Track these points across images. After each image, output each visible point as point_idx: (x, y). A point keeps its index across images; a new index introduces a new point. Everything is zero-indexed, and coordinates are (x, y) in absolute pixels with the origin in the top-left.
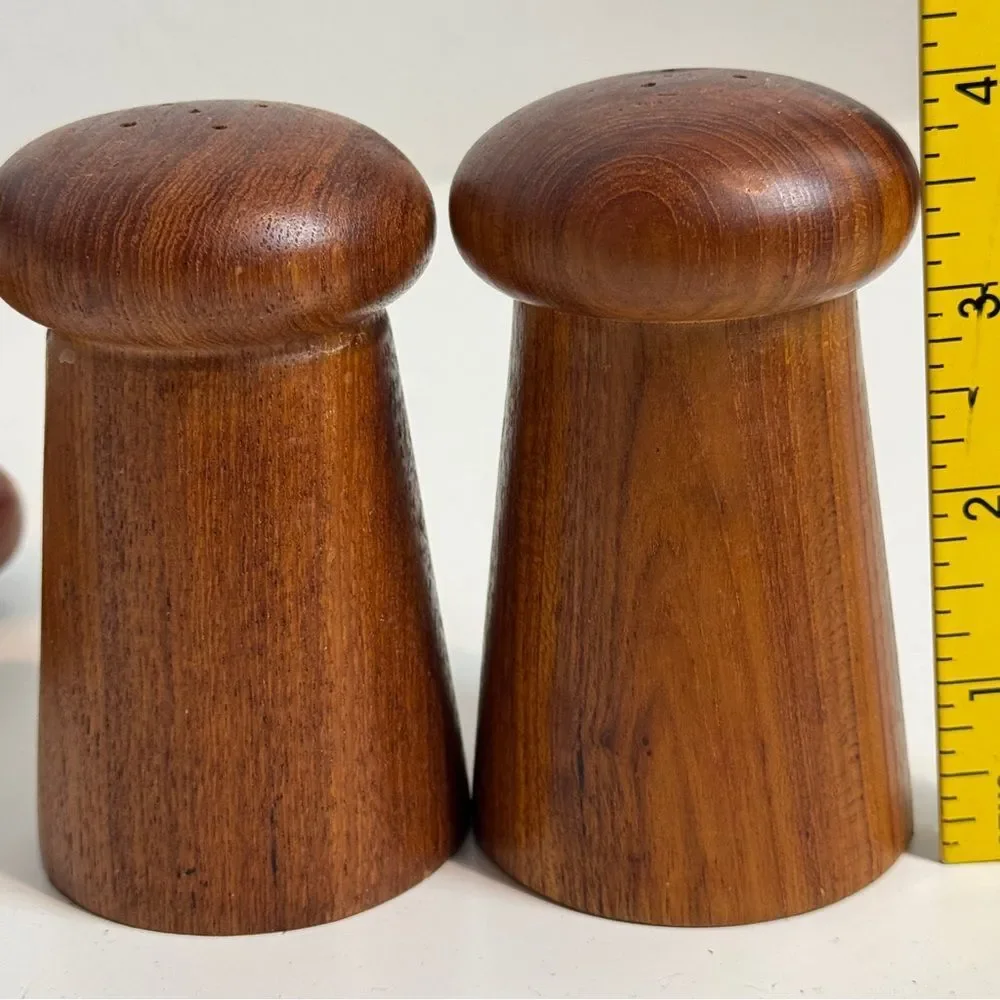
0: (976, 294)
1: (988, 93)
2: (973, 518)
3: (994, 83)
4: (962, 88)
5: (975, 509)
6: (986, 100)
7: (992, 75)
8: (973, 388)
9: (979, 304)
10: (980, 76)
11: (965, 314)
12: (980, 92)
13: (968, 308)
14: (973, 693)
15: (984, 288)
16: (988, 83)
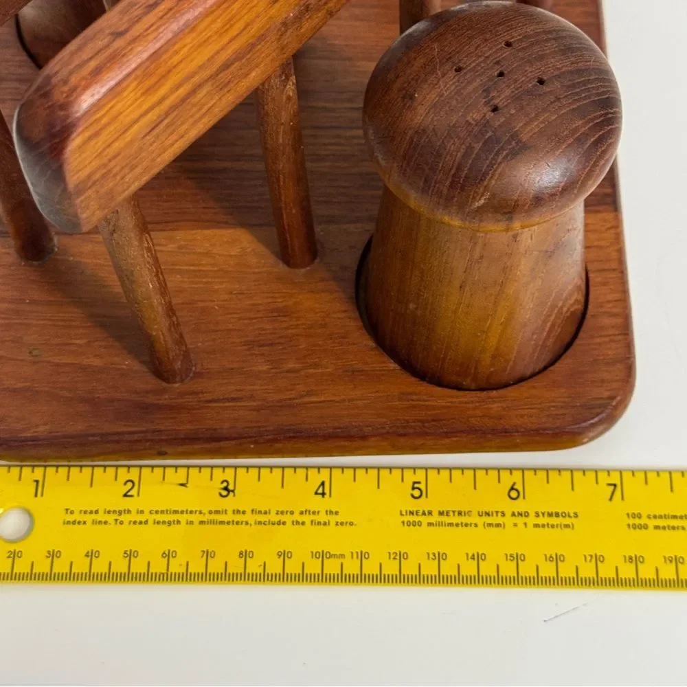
0: (231, 487)
1: (320, 494)
2: (125, 484)
3: (323, 497)
4: (323, 484)
5: (130, 485)
6: (316, 493)
7: (327, 496)
8: (188, 485)
9: (226, 489)
10: (327, 491)
11: (222, 482)
12: (320, 491)
13: (225, 484)
14: (37, 482)
15: (233, 491)
16: (323, 494)
